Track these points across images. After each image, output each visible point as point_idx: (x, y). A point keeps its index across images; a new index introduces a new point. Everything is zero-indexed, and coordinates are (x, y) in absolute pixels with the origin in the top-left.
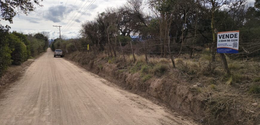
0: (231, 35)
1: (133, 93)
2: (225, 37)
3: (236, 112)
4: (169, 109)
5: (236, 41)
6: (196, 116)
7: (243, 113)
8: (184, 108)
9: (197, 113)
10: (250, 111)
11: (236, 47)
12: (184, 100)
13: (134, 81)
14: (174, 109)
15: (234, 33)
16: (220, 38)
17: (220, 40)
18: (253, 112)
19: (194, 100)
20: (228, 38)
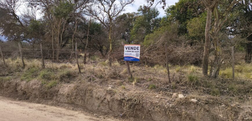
0: (134, 47)
1: (35, 103)
2: (130, 49)
3: (147, 103)
4: (87, 112)
5: (138, 53)
6: (115, 113)
7: (152, 103)
8: (102, 108)
9: (116, 110)
10: (156, 101)
11: (138, 56)
12: (103, 101)
13: (33, 89)
14: (92, 111)
15: (136, 46)
16: (127, 49)
17: (127, 50)
18: (158, 102)
19: (113, 100)
20: (133, 49)
